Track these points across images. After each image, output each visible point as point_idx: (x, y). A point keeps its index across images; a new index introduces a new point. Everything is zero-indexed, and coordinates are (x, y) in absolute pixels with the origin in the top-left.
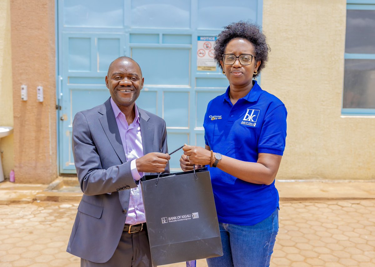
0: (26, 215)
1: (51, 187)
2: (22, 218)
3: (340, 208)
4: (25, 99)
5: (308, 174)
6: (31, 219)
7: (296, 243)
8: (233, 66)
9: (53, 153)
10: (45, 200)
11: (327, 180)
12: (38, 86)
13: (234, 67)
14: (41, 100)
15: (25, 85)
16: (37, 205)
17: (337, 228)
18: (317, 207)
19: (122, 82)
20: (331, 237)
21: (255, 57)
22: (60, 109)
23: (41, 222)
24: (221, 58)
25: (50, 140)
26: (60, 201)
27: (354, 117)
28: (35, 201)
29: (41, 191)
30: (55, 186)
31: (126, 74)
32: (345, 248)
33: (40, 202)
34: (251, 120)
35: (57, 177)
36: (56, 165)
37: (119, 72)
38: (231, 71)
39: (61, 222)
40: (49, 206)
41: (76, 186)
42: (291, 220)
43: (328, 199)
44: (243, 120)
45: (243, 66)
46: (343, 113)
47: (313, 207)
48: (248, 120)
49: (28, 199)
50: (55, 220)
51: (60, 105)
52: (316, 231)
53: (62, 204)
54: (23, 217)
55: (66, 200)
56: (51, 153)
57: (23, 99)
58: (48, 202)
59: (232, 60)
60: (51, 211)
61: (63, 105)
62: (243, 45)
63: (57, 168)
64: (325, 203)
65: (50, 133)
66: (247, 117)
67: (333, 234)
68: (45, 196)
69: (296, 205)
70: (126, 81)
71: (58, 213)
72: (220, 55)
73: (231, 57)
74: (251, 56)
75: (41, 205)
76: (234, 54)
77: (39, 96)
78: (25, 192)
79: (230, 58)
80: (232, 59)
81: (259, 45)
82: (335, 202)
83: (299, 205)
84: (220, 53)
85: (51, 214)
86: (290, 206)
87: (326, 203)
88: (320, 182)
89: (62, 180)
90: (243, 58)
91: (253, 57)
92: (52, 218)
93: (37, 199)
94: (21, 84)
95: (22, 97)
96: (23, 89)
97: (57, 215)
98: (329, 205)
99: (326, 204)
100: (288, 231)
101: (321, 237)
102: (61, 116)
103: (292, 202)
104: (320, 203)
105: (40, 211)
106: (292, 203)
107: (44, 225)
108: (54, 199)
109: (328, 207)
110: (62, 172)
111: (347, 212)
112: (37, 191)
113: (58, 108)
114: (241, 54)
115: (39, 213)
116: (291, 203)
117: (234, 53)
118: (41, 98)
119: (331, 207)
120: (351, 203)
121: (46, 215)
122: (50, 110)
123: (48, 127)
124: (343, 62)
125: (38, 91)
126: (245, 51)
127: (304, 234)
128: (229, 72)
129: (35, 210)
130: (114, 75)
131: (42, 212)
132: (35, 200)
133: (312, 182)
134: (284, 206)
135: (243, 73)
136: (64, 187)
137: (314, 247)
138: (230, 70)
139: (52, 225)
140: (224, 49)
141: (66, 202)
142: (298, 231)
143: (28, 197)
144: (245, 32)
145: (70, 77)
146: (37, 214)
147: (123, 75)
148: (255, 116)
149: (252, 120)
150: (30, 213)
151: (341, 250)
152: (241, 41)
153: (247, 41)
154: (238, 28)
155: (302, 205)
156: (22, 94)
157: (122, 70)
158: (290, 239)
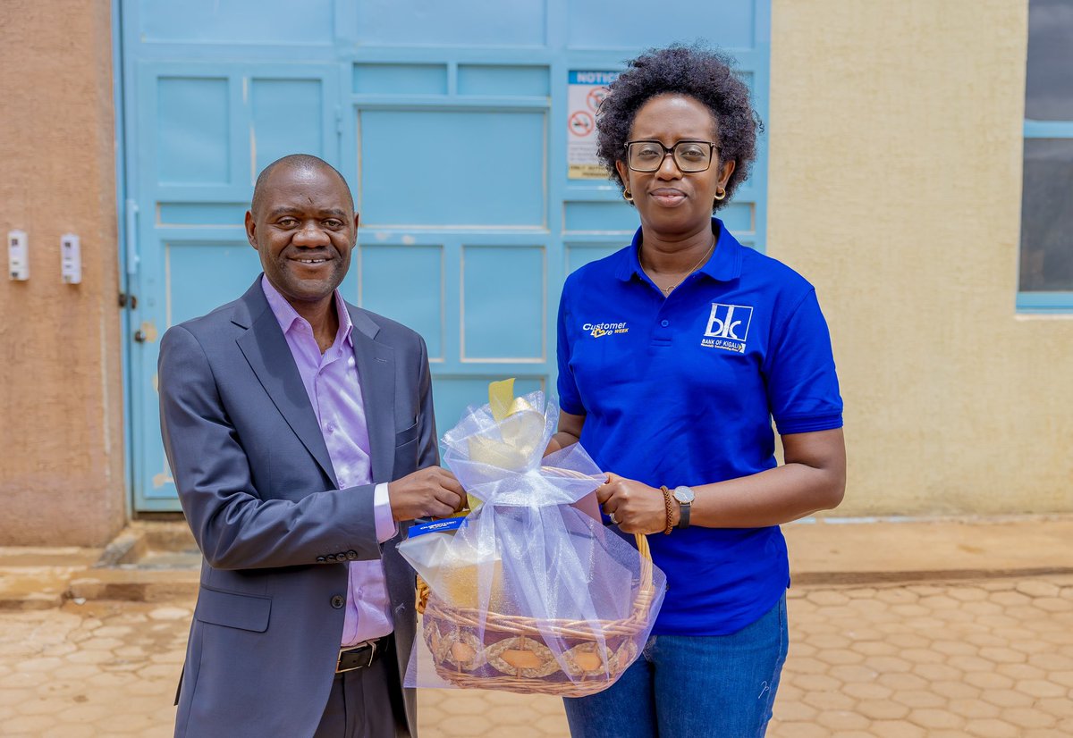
0: (52, 645)
1: (113, 554)
2: (41, 653)
3: (1025, 599)
4: (22, 276)
5: (917, 498)
6: (70, 657)
7: (911, 709)
8: (657, 174)
9: (113, 447)
10: (100, 597)
11: (974, 518)
12: (64, 232)
13: (660, 179)
14: (76, 279)
15: (23, 230)
16: (79, 613)
17: (1026, 662)
18: (955, 598)
19: (300, 237)
20: (1012, 688)
21: (719, 150)
22: (134, 307)
23: (104, 666)
24: (621, 152)
25: (105, 405)
26: (147, 598)
27: (1056, 317)
28: (70, 602)
29: (83, 568)
30: (124, 551)
31: (312, 210)
32: (1060, 719)
33: (84, 604)
34: (729, 335)
35: (126, 525)
36: (123, 486)
37: (292, 207)
38: (649, 191)
39: (167, 663)
40: (115, 615)
41: (188, 551)
42: (883, 639)
43: (988, 575)
44: (706, 335)
45: (686, 174)
46: (1021, 307)
47: (942, 600)
48: (721, 334)
49: (48, 593)
50: (147, 659)
51: (134, 291)
52: (964, 672)
53: (155, 608)
54: (43, 650)
55: (168, 596)
56: (108, 448)
57: (15, 274)
58: (109, 603)
59: (653, 158)
60: (126, 630)
61: (141, 291)
62: (683, 113)
63: (124, 496)
64: (979, 587)
65: (104, 382)
66: (716, 327)
67: (1016, 681)
68: (100, 585)
69: (891, 594)
70: (312, 233)
71: (149, 636)
72: (617, 143)
73: (649, 149)
74: (707, 146)
75: (91, 613)
76: (657, 140)
77: (68, 267)
78: (32, 572)
79: (647, 151)
80: (653, 155)
81: (729, 114)
82: (1007, 583)
83: (898, 595)
84: (618, 138)
85: (128, 640)
86: (873, 598)
87: (982, 585)
88: (952, 521)
89: (142, 534)
90: (684, 152)
91: (714, 149)
92: (136, 651)
93: (76, 593)
94: (9, 227)
95: (13, 269)
96: (15, 242)
97: (151, 641)
98: (991, 592)
99: (983, 589)
100: (880, 674)
101: (982, 689)
102: (135, 328)
103: (877, 585)
104: (964, 586)
105: (91, 631)
106: (877, 589)
107: (115, 673)
108: (131, 593)
109: (988, 600)
110: (140, 506)
111: (1050, 612)
112: (71, 569)
113: (126, 301)
114: (680, 141)
115: (89, 639)
116: (873, 588)
117: (658, 138)
118: (73, 270)
119: (997, 597)
120: (1056, 585)
121: (112, 643)
122: (102, 310)
123: (96, 363)
124: (1018, 147)
125: (64, 249)
126: (690, 131)
127: (930, 682)
128: (647, 193)
129: (75, 630)
130: (274, 213)
131: (96, 633)
132: (68, 596)
133: (929, 523)
134: (852, 598)
135: (685, 195)
136: (151, 555)
137: (966, 719)
138: (648, 188)
139: (141, 673)
140: (628, 125)
141: (168, 600)
142: (910, 672)
143: (48, 589)
144: (690, 77)
145: (161, 204)
146: (83, 641)
147: (303, 214)
148: (739, 322)
149: (731, 333)
150: (62, 638)
151: (1048, 728)
152: (678, 103)
153: (695, 101)
154: (669, 65)
155: (908, 594)
156: (13, 258)
157: (298, 201)
158: (890, 698)
